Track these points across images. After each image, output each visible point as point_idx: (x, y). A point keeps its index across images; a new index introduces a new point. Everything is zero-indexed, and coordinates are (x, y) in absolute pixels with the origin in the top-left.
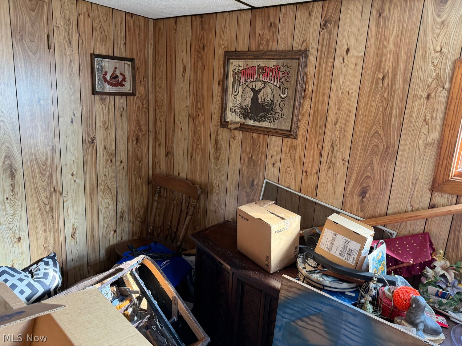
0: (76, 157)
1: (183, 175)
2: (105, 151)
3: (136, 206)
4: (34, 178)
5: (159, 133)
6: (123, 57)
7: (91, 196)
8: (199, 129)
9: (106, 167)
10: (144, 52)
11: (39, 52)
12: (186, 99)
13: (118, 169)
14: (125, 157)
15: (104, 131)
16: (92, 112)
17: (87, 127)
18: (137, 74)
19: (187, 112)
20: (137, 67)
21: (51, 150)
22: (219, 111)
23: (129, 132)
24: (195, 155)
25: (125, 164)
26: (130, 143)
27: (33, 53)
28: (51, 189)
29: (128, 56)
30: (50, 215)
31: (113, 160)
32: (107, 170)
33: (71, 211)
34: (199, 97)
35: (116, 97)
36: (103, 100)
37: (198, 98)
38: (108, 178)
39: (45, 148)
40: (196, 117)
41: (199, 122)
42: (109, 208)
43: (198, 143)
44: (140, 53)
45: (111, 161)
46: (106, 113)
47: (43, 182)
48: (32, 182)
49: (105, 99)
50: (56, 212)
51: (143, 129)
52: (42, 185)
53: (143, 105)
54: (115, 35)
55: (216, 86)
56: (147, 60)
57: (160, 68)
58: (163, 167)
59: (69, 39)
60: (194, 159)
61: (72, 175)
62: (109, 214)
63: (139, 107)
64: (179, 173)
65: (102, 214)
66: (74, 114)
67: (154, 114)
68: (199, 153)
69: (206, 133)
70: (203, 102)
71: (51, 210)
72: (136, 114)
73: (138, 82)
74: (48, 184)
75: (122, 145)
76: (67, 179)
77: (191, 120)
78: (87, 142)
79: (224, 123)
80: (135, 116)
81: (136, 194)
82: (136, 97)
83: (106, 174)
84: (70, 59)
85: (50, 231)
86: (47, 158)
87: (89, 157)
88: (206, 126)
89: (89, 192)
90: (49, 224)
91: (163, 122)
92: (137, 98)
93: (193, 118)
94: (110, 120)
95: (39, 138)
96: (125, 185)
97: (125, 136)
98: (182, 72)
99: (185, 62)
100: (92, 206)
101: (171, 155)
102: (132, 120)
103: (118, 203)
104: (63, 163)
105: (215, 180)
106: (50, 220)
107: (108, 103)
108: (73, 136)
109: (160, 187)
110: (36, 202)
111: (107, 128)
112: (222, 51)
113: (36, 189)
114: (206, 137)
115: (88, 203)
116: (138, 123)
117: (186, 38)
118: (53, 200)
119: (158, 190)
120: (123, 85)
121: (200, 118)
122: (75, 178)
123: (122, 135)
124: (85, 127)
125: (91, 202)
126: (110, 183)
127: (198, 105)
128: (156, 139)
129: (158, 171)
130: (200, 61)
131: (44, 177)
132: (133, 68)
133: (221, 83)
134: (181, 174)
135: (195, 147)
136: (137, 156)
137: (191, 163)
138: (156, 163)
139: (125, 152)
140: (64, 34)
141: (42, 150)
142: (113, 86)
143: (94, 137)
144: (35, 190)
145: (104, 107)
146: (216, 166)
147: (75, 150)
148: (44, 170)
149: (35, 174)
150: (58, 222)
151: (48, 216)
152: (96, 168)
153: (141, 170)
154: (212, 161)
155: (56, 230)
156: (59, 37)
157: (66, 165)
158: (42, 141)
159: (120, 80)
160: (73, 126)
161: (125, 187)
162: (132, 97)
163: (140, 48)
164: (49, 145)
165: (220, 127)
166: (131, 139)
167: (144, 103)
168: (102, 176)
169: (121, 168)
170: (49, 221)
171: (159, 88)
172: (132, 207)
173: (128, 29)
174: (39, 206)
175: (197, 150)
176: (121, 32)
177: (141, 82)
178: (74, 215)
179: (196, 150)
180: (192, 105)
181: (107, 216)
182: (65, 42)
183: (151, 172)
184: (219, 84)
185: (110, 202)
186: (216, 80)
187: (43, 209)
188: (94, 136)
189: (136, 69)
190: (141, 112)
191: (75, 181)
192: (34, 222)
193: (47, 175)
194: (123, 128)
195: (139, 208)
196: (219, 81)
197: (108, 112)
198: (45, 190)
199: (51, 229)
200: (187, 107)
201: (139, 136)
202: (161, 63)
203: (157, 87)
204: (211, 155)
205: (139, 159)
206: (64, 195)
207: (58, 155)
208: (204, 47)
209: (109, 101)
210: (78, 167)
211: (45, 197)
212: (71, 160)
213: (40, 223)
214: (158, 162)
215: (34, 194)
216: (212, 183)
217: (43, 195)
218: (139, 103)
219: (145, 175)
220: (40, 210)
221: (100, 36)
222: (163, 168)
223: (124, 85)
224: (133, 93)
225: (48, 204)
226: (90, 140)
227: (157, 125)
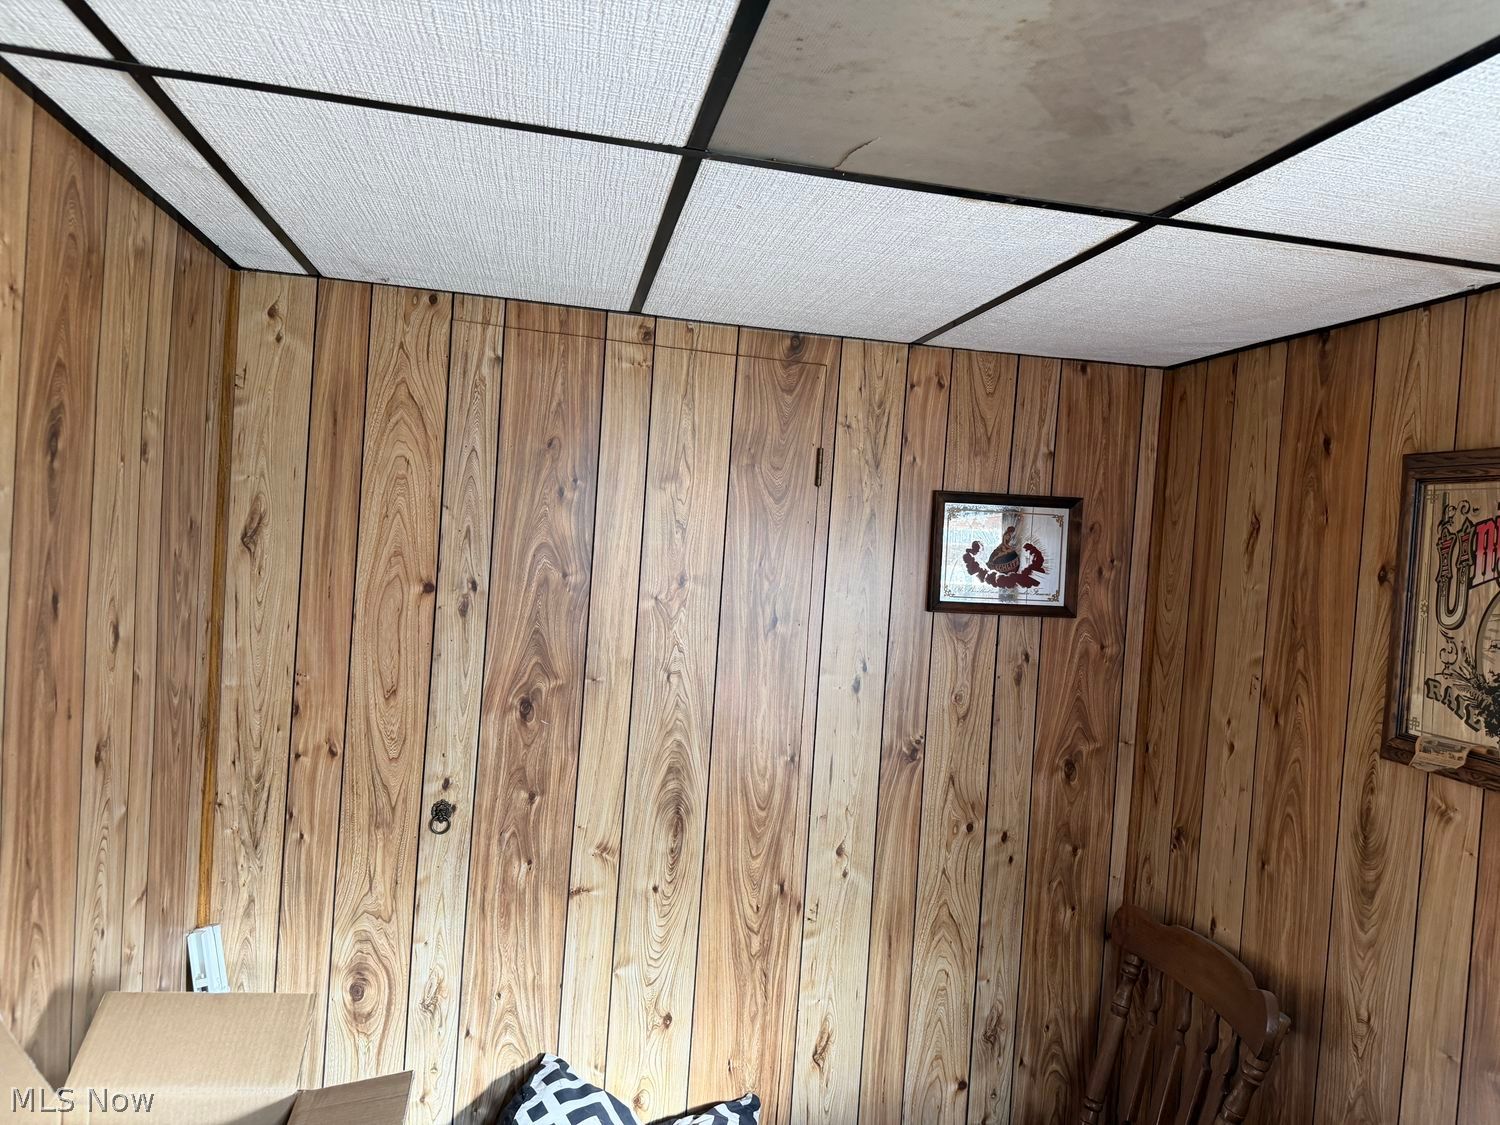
0: (854, 797)
1: (1229, 933)
2: (952, 790)
3: (1050, 1011)
4: (731, 842)
5: (1154, 752)
6: (1041, 494)
7: (890, 937)
8: (1296, 753)
9: (948, 846)
10: (1122, 479)
11: (790, 494)
12: (1254, 635)
13: (990, 861)
14: (1021, 822)
15: (954, 725)
16: (921, 663)
17: (901, 708)
18: (1090, 546)
19: (1255, 681)
20: (1090, 524)
21: (786, 763)
22: (1379, 689)
23: (1042, 736)
24: (1278, 862)
25: (1017, 847)
26: (1042, 776)
27: (774, 499)
28: (771, 886)
29: (1059, 492)
30: (758, 968)
31: (976, 826)
32: (952, 857)
33: (822, 971)
34: (1303, 628)
35: (1004, 618)
36: (957, 629)
37: (1299, 631)
38: (953, 884)
39: (773, 757)
40: (1287, 703)
41: (1297, 727)
42: (946, 994)
43: (1289, 810)
44: (1104, 480)
45: (970, 828)
46: (964, 669)
47: (754, 858)
48: (724, 853)
49: (966, 625)
50: (776, 961)
51: (1097, 729)
52: (749, 869)
53: (1102, 647)
54: (1021, 431)
55: (1369, 587)
56: (1129, 499)
57: (1175, 523)
58: (1160, 882)
59: (875, 455)
60: (1271, 878)
61: (840, 852)
62: (947, 1015)
63: (1085, 654)
64: (1214, 923)
65: (923, 1009)
66: (865, 664)
67: (1145, 683)
68: (1292, 854)
69: (1324, 773)
70: (1317, 647)
71: (765, 952)
72: (1072, 678)
73: (1086, 571)
74: (765, 866)
75: (1013, 779)
76: (823, 861)
77: (1267, 714)
78: (895, 753)
79: (1398, 743)
80: (1070, 685)
81: (1053, 965)
82: (1076, 621)
83: (948, 872)
84: (872, 510)
85: (753, 1020)
86: (772, 788)
87: (897, 804)
88: (1325, 743)
89: (886, 923)
90: (754, 995)
91: (1170, 710)
92: (1080, 624)
93: (1277, 707)
94: (977, 691)
95: (759, 728)
96: (1013, 922)
97: (1025, 748)
98: (1245, 536)
99: (1259, 498)
100: (889, 969)
101: (1190, 841)
102: (1057, 696)
103: (982, 984)
104: (817, 811)
105: (1357, 990)
106: (758, 985)
107: (976, 636)
108: (854, 732)
109: (1141, 961)
110: (728, 916)
111: (964, 717)
112: (1398, 449)
113: (732, 877)
114: (1323, 794)
115: (878, 959)
116: (1079, 709)
117: (1265, 416)
118: (772, 922)
119: (1132, 970)
120: (1029, 583)
121: (1304, 710)
122: (845, 863)
123: (1016, 745)
124: (893, 706)
125: (890, 956)
126: (958, 904)
127: (1295, 658)
128: (1143, 773)
129: (1143, 893)
130: (1312, 494)
131: (757, 842)
132: (1075, 528)
133: (1391, 576)
134: (1220, 929)
135: (1277, 826)
136: (1067, 824)
137: (1260, 891)
138: (1140, 866)
139: (1021, 804)
140: (861, 441)
141: (762, 763)
142: (995, 586)
143: (918, 742)
144: (729, 879)
145: (960, 651)
146: (1362, 925)
147: (855, 775)
148: (762, 823)
149: (735, 831)
150: (779, 996)
151: (753, 971)
152: (917, 845)
153: (1079, 878)
154: (1346, 903)
155: (770, 1021)
156: (850, 453)
157: (824, 817)
158: (766, 737)
159: (1024, 565)
160: (858, 700)
161: (1013, 930)
162: (1062, 622)
163: (1106, 468)
164: (782, 752)
165: (1381, 757)
166: (1046, 760)
167: (1108, 642)
168: (932, 876)
169: (1004, 857)
170: (755, 988)
171: (1169, 592)
172: (1034, 1011)
173: (1068, 409)
174: (734, 931)
175: (1287, 842)
176: (1042, 421)
177: (1100, 572)
178: (831, 987)
179: (1281, 839)
180: (1275, 655)
181: (939, 1020)
182: (862, 465)
183: (1116, 895)
184: (1382, 579)
185: (953, 971)
186: (1372, 562)
187: (743, 945)
188: (918, 737)
189: (1084, 530)
190: (1091, 673)
191: (845, 875)
192: (712, 977)
193: (767, 839)
194: (1019, 721)
195: (1061, 1023)
196: (1383, 568)
197: (973, 666)
198: (757, 886)
199: (756, 1014)
200: (1255, 662)
201: (1080, 752)
202: (1181, 508)
203: (1163, 589)
204: (1343, 874)
205: (1073, 836)
206: (808, 914)
207: (804, 783)
208: (1327, 443)
209: (980, 631)
210: (857, 827)
211: (752, 907)
212: (839, 803)
213: (728, 986)
214: (1147, 859)
215: (725, 891)
216: (1340, 1000)
217: (749, 900)
218: (1086, 642)
219: (1092, 900)
220: (735, 944)
221: (971, 438)
222: (1158, 887)
223: (1036, 583)
224: (1065, 606)
225: (758, 932)
226: (904, 749)
227: (1152, 720)
